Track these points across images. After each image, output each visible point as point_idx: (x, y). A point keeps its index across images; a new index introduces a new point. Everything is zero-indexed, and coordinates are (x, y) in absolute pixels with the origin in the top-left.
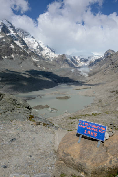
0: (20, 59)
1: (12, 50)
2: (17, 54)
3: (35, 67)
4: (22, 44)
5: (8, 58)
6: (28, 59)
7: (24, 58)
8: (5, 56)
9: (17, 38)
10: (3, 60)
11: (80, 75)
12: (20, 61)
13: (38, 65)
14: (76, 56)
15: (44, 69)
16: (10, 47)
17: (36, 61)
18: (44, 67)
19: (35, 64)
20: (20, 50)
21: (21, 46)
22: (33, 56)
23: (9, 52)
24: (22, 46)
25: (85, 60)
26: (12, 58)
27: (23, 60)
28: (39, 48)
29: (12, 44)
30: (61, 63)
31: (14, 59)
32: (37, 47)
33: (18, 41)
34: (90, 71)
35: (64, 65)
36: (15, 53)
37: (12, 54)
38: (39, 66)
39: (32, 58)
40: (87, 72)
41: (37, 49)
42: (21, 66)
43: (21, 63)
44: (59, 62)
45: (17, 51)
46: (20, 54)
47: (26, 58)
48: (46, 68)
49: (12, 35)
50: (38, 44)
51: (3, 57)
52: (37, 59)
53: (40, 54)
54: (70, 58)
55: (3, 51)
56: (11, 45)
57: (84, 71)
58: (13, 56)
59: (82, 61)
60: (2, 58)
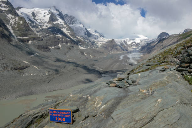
0: (67, 48)
1: (59, 39)
2: (64, 44)
3: (82, 55)
4: (69, 31)
5: (55, 49)
6: (75, 48)
7: (71, 46)
8: (52, 46)
9: (64, 26)
10: (50, 51)
11: (127, 63)
12: (67, 50)
13: (85, 53)
14: (126, 40)
15: (91, 57)
16: (58, 36)
17: (83, 49)
18: (91, 56)
19: (82, 53)
20: (68, 39)
21: (68, 34)
22: (80, 43)
23: (56, 42)
24: (70, 34)
25: (137, 44)
26: (59, 48)
27: (70, 49)
28: (87, 34)
29: (60, 33)
30: (110, 49)
31: (61, 48)
32: (85, 33)
33: (65, 29)
34: (140, 58)
35: (113, 51)
36: (62, 42)
37: (59, 44)
38: (86, 55)
39: (79, 46)
40: (137, 59)
41: (85, 35)
42: (68, 56)
43: (68, 52)
44: (108, 48)
45: (64, 40)
46: (67, 43)
47: (73, 47)
48: (92, 56)
49: (59, 23)
50: (86, 30)
51: (50, 47)
52: (84, 46)
53: (88, 40)
54: (120, 42)
55: (50, 41)
56: (58, 34)
57: (134, 58)
58: (60, 45)
59: (134, 45)
60: (49, 49)
